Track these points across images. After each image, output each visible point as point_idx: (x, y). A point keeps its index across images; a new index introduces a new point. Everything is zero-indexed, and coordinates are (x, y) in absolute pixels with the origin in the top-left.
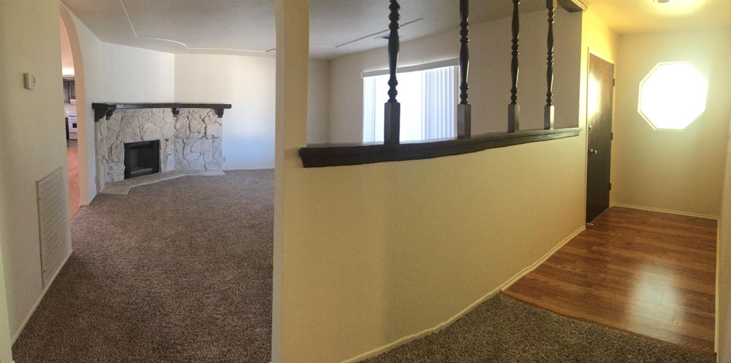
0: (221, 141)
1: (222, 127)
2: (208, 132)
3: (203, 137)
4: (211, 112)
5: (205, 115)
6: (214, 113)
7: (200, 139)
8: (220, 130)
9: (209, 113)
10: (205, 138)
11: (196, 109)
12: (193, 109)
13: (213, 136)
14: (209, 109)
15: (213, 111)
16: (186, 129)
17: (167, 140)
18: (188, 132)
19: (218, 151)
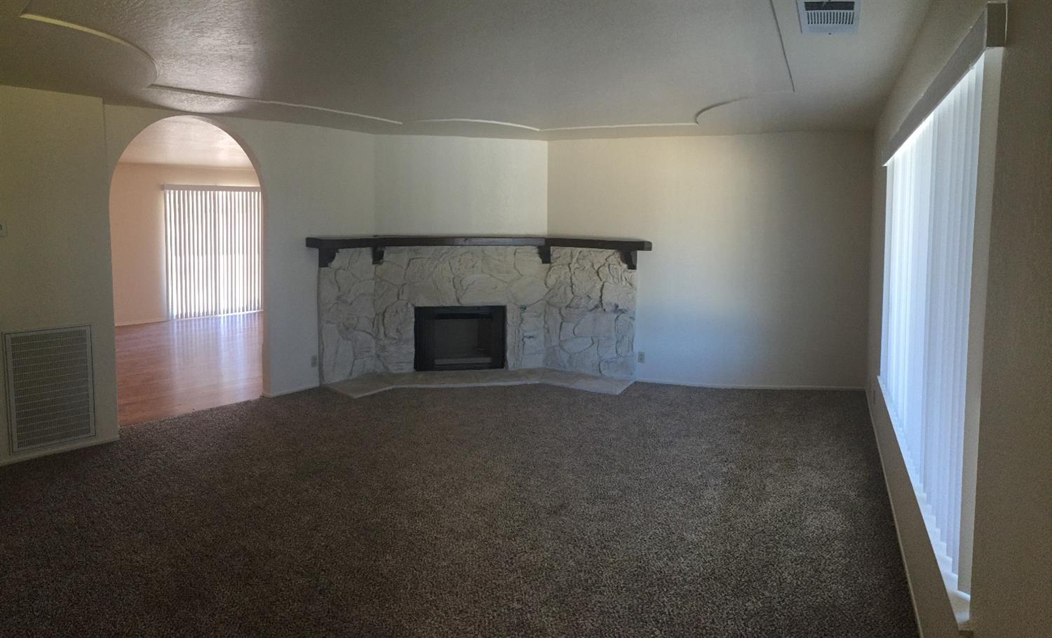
0: (633, 318)
1: (636, 289)
2: (606, 299)
3: (596, 307)
4: (613, 256)
5: (603, 261)
6: (619, 260)
7: (591, 310)
8: (630, 296)
9: (610, 260)
10: (600, 309)
11: (585, 250)
12: (580, 249)
13: (617, 306)
14: (611, 251)
15: (617, 255)
16: (565, 289)
17: (524, 308)
18: (571, 296)
19: (626, 339)
